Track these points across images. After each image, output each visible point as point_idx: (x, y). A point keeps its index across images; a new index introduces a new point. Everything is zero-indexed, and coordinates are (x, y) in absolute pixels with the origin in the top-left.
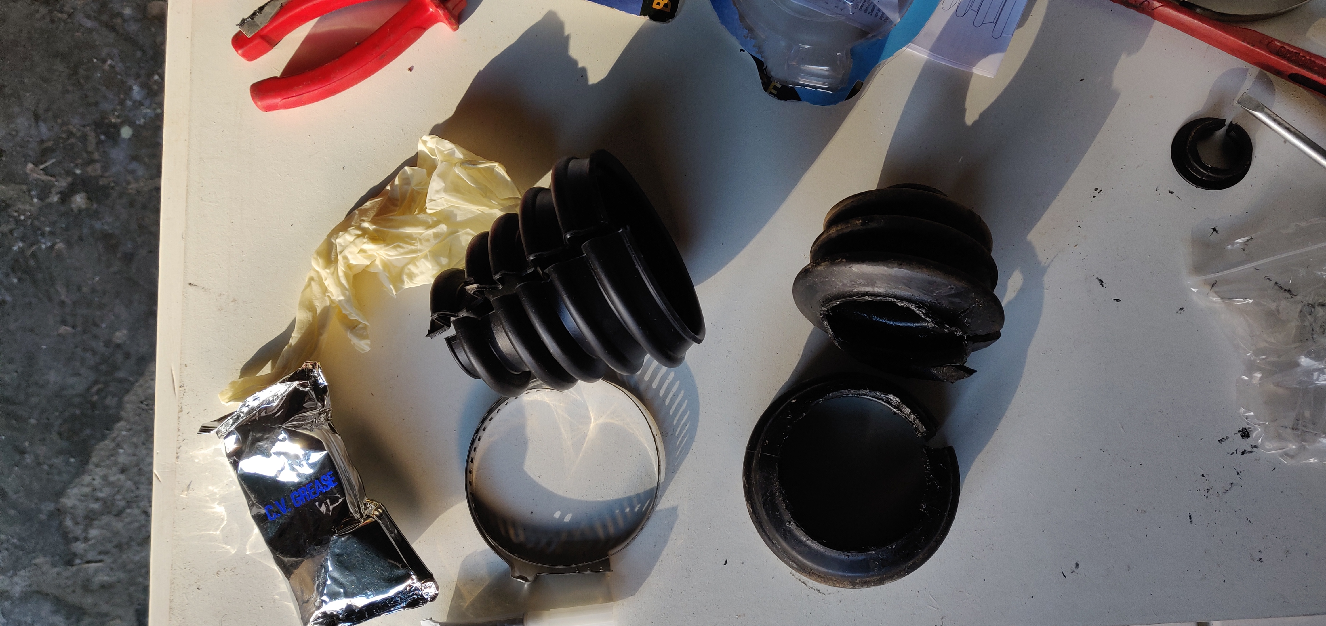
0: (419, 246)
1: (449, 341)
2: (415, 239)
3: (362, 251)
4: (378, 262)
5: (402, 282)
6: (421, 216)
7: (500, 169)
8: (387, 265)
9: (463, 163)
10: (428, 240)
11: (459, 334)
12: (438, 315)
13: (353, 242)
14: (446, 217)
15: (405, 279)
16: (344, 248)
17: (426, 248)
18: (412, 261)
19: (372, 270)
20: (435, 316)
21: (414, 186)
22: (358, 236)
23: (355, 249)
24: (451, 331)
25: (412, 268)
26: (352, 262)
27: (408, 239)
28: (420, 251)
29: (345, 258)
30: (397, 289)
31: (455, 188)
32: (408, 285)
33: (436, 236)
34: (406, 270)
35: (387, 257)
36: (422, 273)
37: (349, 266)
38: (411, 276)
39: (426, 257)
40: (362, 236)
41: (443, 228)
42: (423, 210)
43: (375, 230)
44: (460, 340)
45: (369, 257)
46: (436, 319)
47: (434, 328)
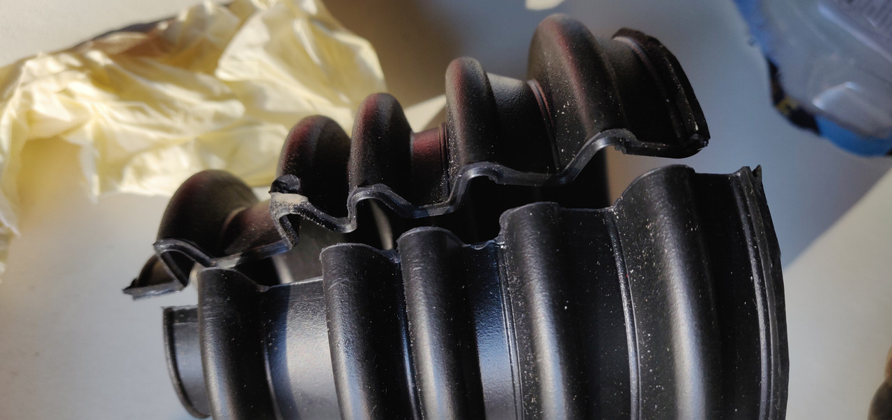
0: (178, 122)
1: (171, 316)
2: (177, 110)
3: (66, 92)
4: (89, 128)
5: (119, 177)
6: (203, 78)
7: (367, 54)
8: (103, 139)
9: (312, 20)
10: (200, 119)
11: (205, 308)
12: (171, 247)
13: (57, 76)
14: (249, 94)
15: (129, 174)
16: (34, 78)
17: (191, 132)
18: (157, 148)
19: (72, 138)
20: (164, 247)
21: (209, 34)
22: (71, 68)
23: (53, 86)
24: (187, 297)
25: (150, 161)
26: (40, 107)
27: (165, 105)
28: (179, 132)
29: (28, 97)
30: (105, 187)
31: (284, 53)
32: (129, 186)
33: (219, 117)
34: (137, 161)
35: (111, 122)
36: (165, 172)
37: (29, 116)
38: (141, 173)
39: (185, 146)
40: (80, 69)
41: (236, 109)
42: (211, 68)
43: (108, 68)
44: (203, 323)
45: (76, 109)
46: (163, 256)
47: (148, 279)
